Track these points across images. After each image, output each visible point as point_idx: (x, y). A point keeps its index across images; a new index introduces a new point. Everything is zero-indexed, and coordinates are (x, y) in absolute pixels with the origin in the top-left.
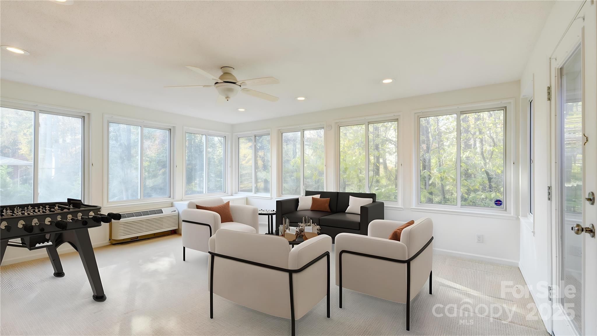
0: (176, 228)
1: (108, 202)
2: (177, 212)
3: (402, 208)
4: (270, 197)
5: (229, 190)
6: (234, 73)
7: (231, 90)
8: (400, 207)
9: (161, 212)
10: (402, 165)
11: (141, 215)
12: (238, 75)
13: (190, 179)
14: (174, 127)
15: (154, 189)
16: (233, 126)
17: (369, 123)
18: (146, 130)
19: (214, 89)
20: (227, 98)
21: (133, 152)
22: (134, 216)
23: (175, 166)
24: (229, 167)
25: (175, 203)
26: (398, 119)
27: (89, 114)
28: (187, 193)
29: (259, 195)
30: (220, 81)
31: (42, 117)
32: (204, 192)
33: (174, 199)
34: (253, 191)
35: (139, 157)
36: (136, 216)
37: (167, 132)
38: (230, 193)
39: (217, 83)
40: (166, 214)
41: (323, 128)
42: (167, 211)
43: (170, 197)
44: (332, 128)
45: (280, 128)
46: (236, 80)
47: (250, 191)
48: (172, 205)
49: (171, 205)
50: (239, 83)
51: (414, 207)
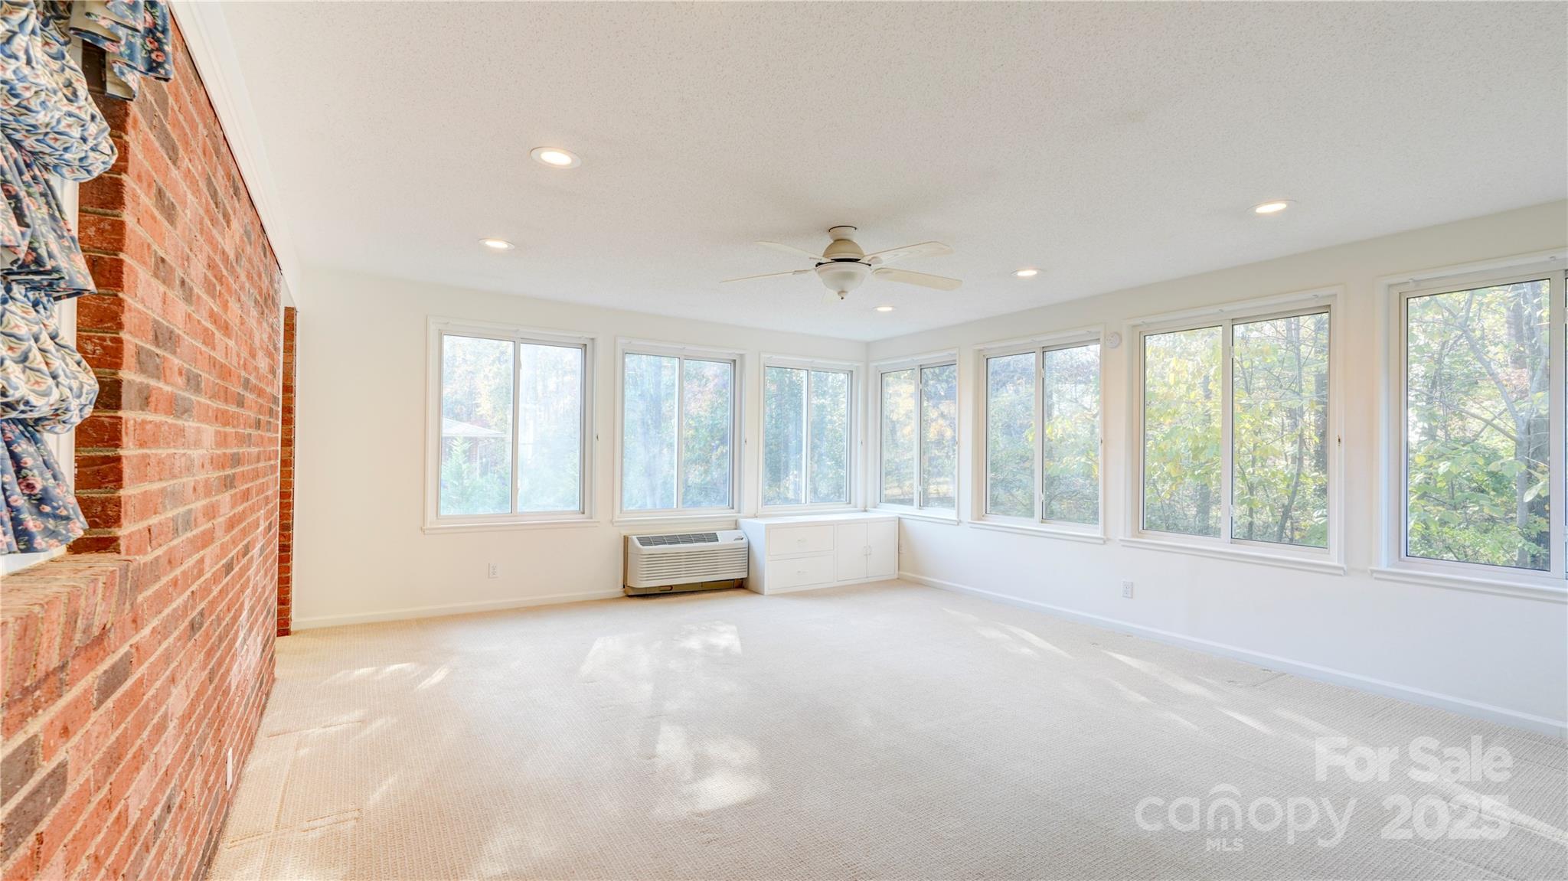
0: (744, 575)
1: (621, 510)
2: (745, 541)
3: (1342, 568)
4: (955, 518)
5: (859, 498)
6: (856, 237)
7: (849, 276)
8: (1336, 564)
9: (713, 538)
10: (1343, 440)
11: (678, 543)
12: (864, 243)
13: (776, 471)
14: (742, 356)
15: (705, 490)
16: (868, 345)
17: (1235, 322)
18: (690, 365)
19: (815, 277)
20: (842, 293)
21: (665, 408)
22: (665, 543)
23: (743, 441)
24: (859, 443)
25: (742, 521)
26: (1329, 306)
27: (593, 339)
28: (767, 501)
29: (928, 512)
30: (824, 260)
31: (526, 350)
32: (803, 501)
33: (739, 512)
34: (915, 503)
35: (675, 420)
36: (670, 543)
37: (728, 367)
38: (860, 505)
39: (820, 264)
40: (723, 543)
41: (1097, 341)
42: (726, 538)
43: (733, 508)
44: (1121, 340)
45: (981, 347)
46: (861, 253)
47: (907, 501)
48: (737, 527)
49: (733, 526)
50: (865, 260)
51: (1383, 567)
